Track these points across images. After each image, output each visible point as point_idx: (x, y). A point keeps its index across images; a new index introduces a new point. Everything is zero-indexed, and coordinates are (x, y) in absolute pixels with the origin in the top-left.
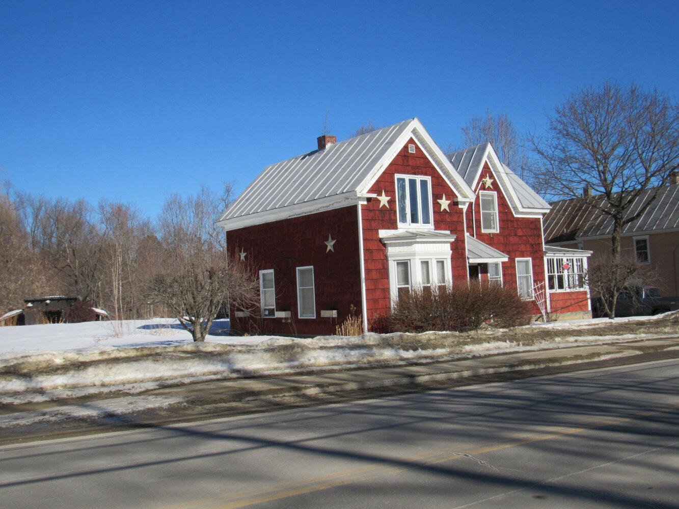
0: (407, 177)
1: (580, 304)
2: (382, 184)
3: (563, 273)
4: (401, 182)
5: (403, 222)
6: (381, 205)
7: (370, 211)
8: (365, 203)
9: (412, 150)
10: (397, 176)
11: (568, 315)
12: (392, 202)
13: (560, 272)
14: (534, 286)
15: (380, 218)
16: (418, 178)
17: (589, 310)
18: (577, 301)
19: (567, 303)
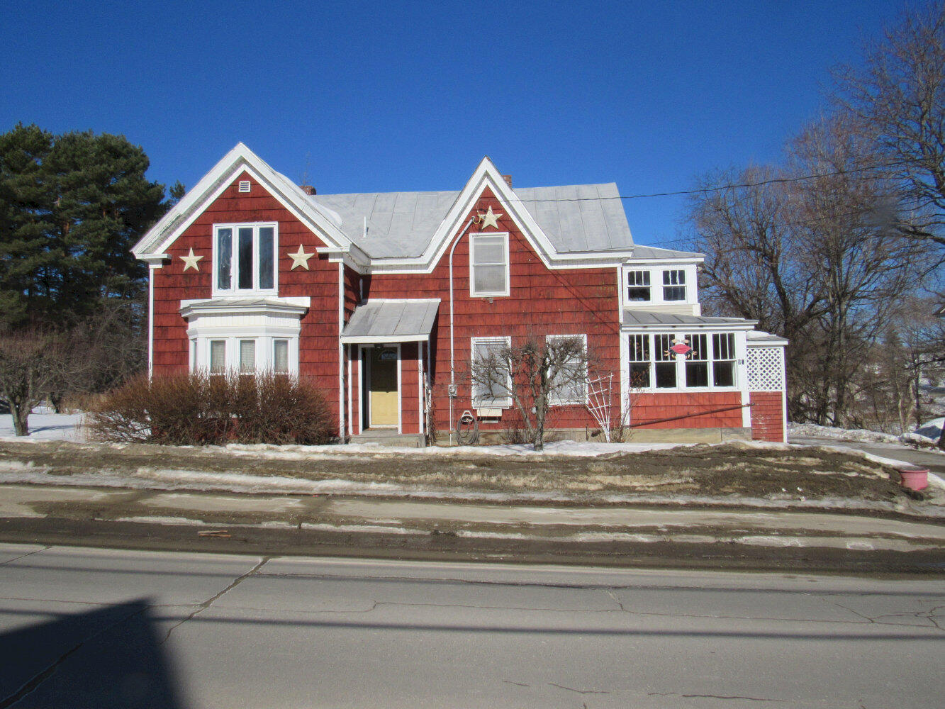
0: (235, 228)
1: (719, 414)
2: (191, 241)
3: (674, 359)
4: (225, 234)
5: (225, 288)
6: (186, 268)
7: (168, 276)
8: (160, 266)
9: (245, 188)
10: (216, 228)
11: (678, 434)
12: (205, 263)
13: (666, 358)
15: (183, 285)
16: (256, 227)
17: (744, 426)
18: (709, 409)
19: (680, 413)
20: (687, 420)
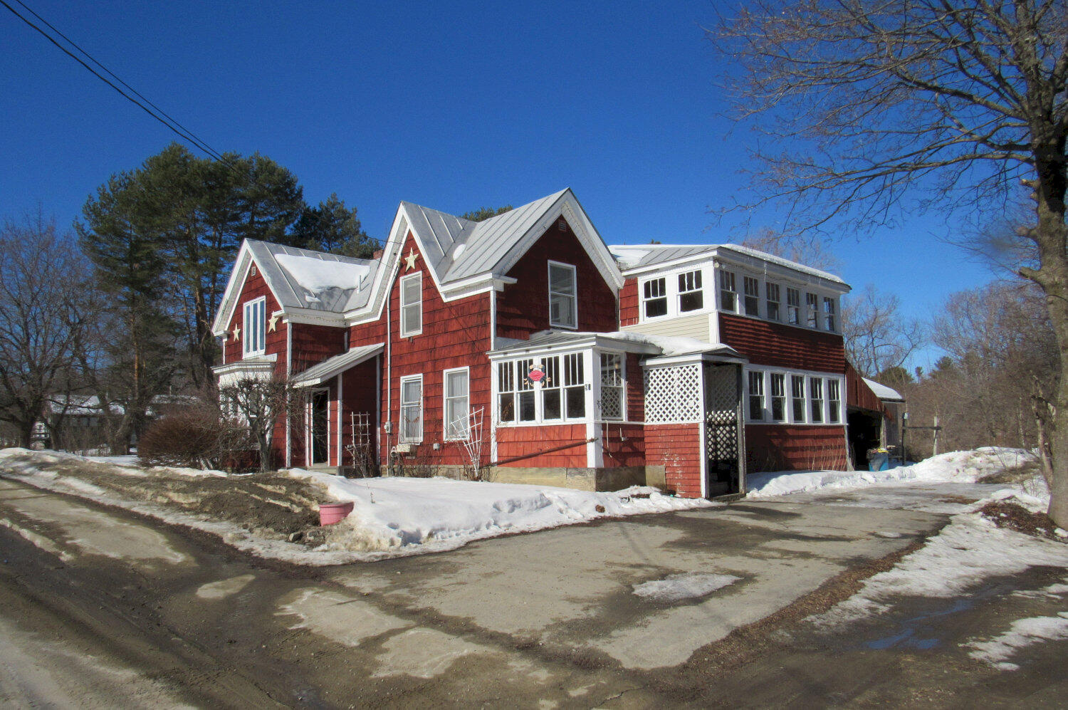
0: (252, 303)
1: (567, 452)
2: (236, 318)
3: (531, 388)
5: (248, 352)
8: (226, 339)
9: (254, 272)
10: (245, 306)
11: (532, 474)
12: (241, 335)
13: (526, 387)
14: (471, 412)
15: (234, 352)
16: (258, 301)
17: (589, 466)
18: (558, 445)
19: (535, 450)
20: (541, 458)
